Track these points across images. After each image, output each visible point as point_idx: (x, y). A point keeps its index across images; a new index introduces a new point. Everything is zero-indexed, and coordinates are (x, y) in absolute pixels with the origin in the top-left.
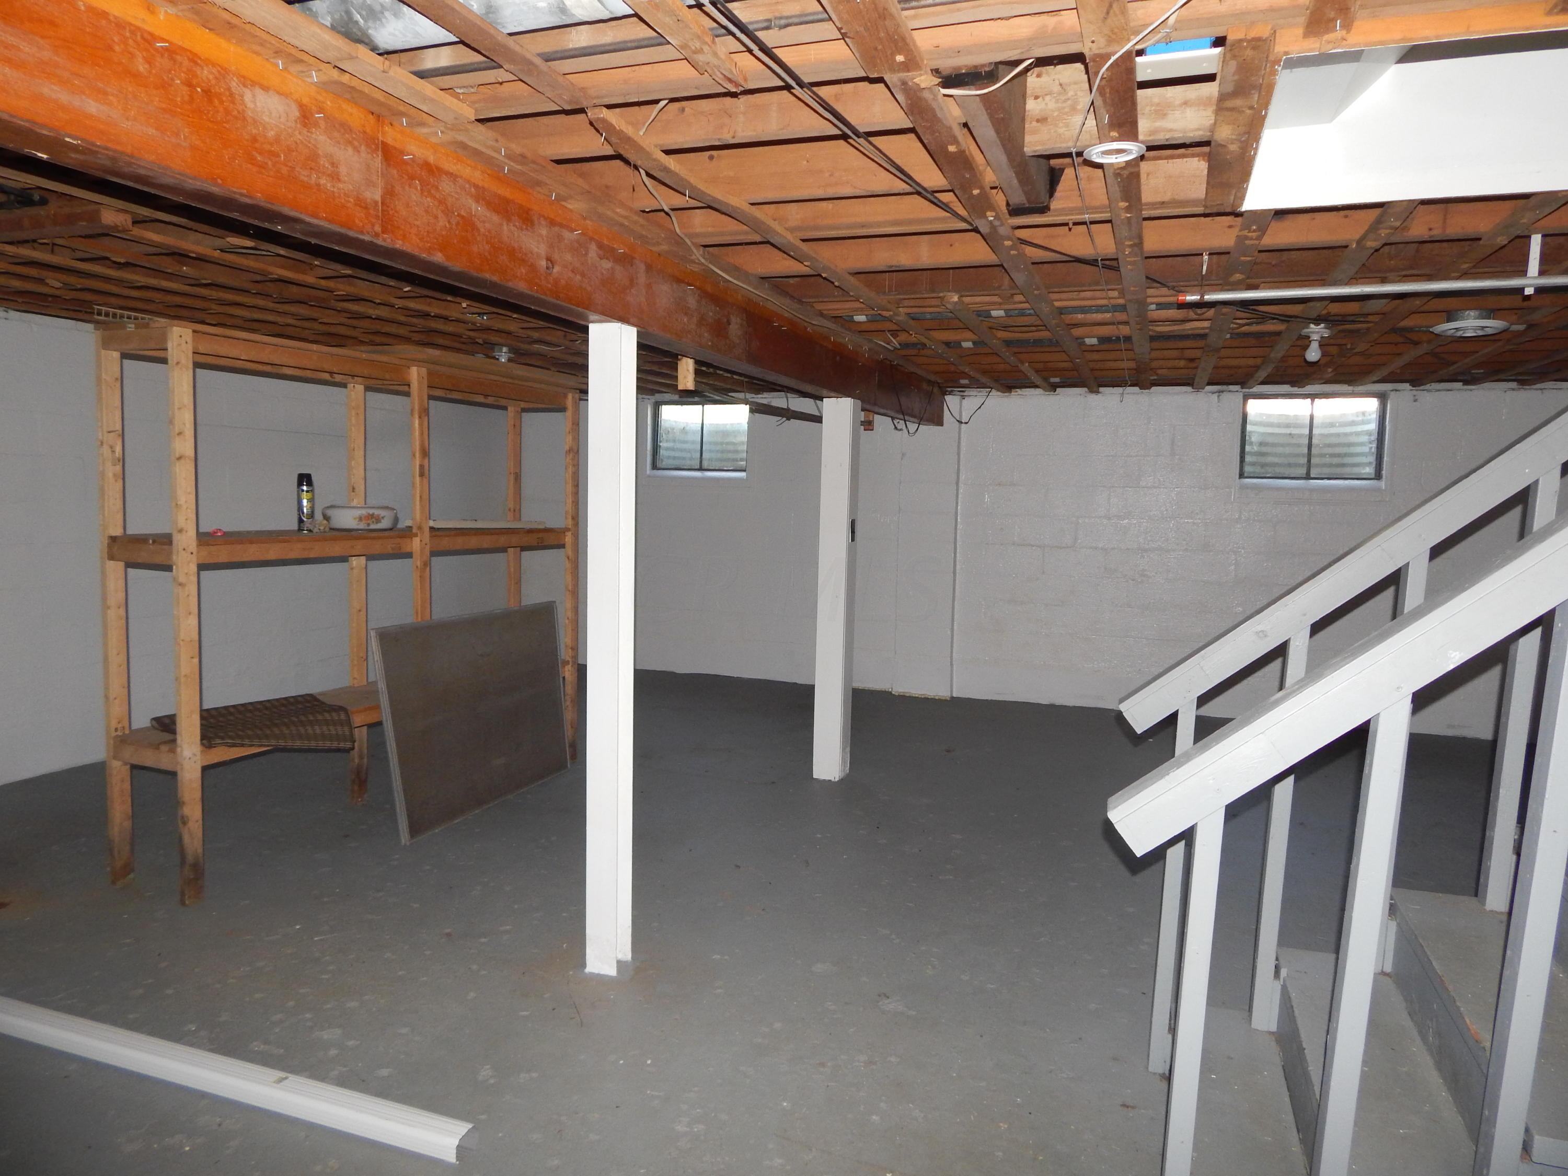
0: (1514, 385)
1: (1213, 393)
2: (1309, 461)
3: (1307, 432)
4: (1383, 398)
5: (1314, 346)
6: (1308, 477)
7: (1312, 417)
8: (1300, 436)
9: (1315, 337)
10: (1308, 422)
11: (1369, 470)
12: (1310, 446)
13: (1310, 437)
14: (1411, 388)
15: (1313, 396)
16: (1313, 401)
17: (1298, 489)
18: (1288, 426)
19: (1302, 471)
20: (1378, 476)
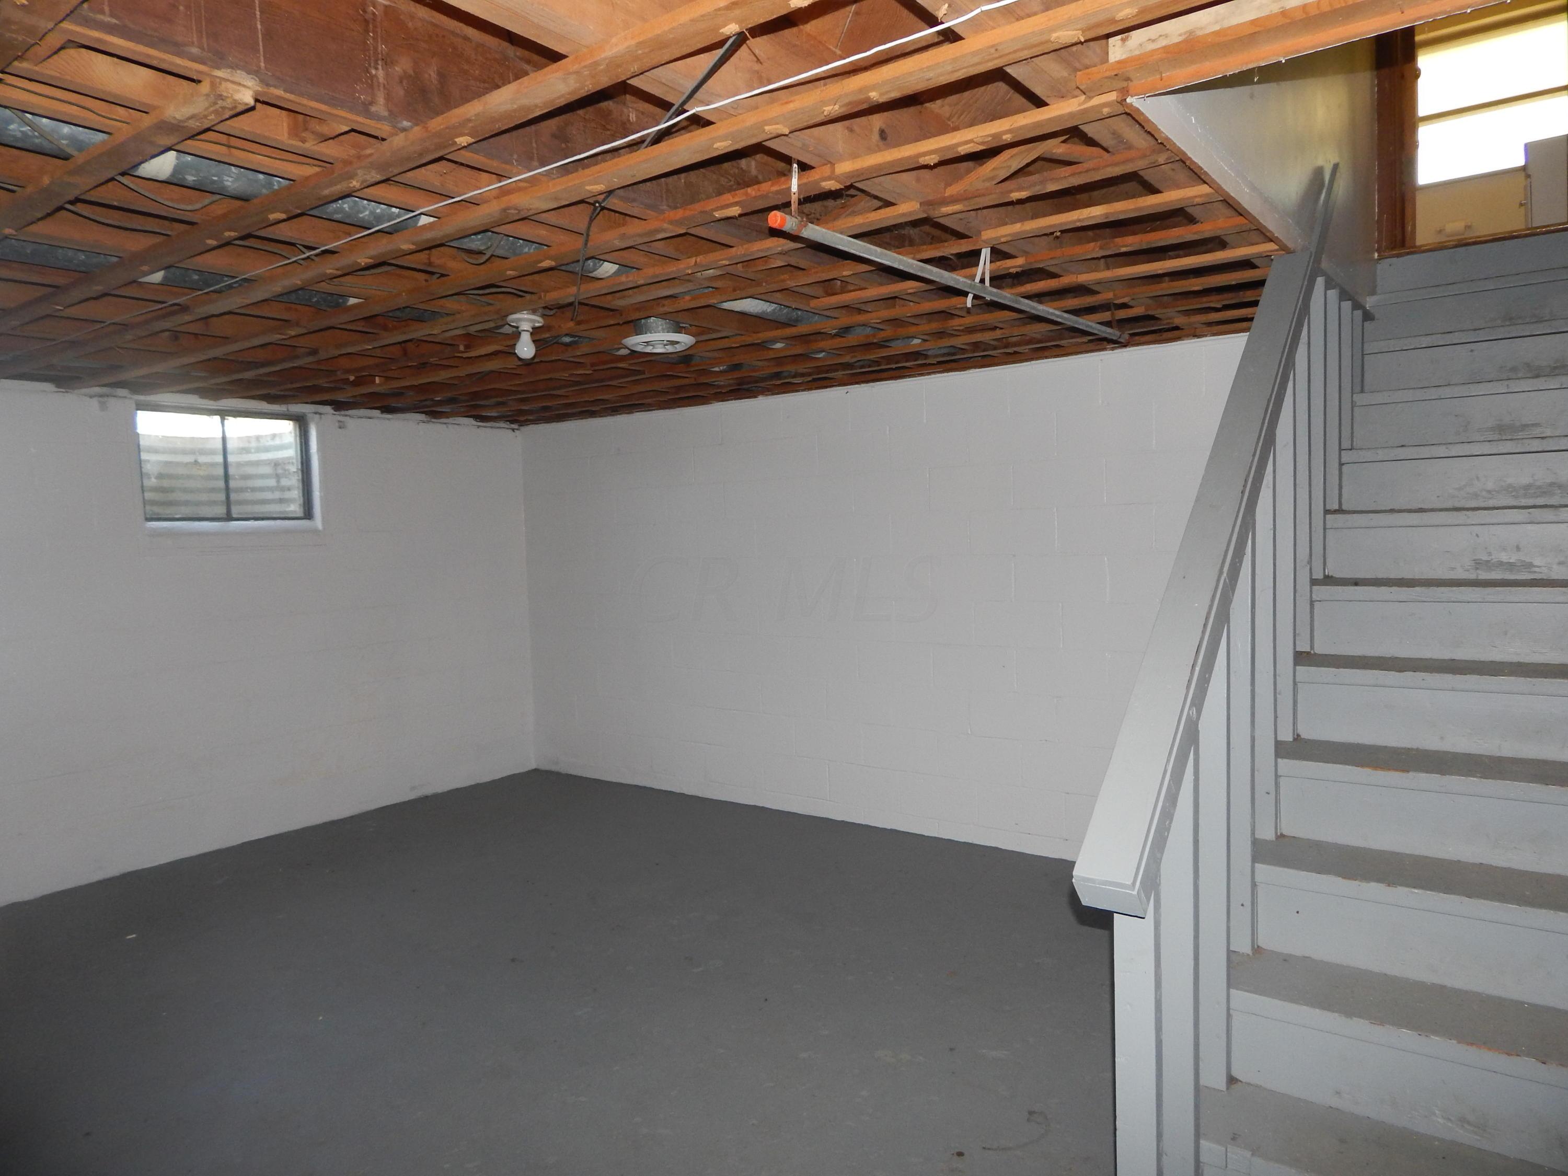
0: (422, 417)
1: (91, 397)
2: (228, 497)
3: (219, 459)
4: (301, 422)
5: (526, 338)
6: (229, 518)
7: (224, 439)
8: (213, 465)
9: (526, 326)
10: (219, 446)
11: (295, 508)
12: (226, 477)
13: (226, 465)
14: (332, 411)
15: (224, 414)
16: (223, 420)
17: (216, 534)
18: (192, 452)
19: (221, 510)
20: (308, 514)
